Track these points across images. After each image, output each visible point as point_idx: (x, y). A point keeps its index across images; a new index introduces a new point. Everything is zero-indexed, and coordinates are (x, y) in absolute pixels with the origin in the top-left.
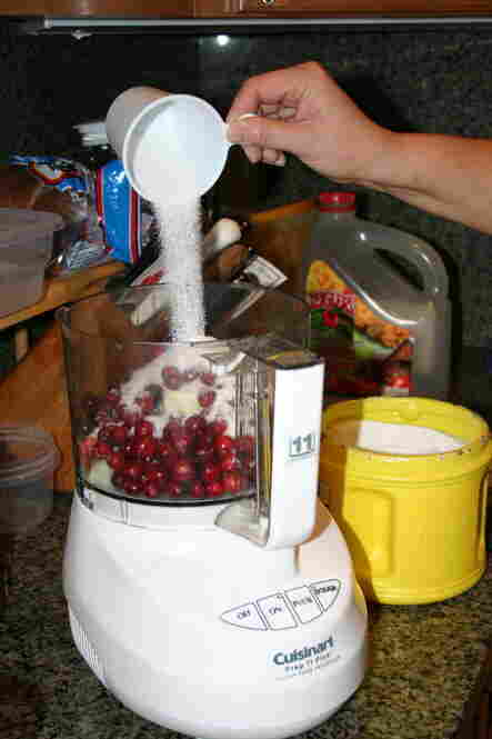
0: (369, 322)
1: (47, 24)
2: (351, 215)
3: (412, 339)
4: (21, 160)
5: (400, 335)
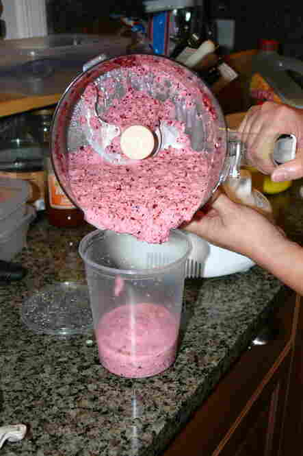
2: (275, 52)
4: (115, 16)
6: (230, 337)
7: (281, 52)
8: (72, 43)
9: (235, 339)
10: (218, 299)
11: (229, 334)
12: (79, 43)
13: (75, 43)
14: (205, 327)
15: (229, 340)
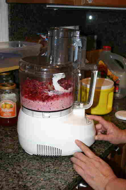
0: (110, 75)
1: (47, 6)
2: (110, 51)
3: (119, 79)
4: (39, 34)
5: (117, 78)
6: (63, 185)
7: (112, 52)
8: (18, 46)
9: (65, 186)
10: (63, 165)
11: (63, 183)
12: (21, 46)
13: (20, 46)
14: (53, 179)
15: (63, 186)
